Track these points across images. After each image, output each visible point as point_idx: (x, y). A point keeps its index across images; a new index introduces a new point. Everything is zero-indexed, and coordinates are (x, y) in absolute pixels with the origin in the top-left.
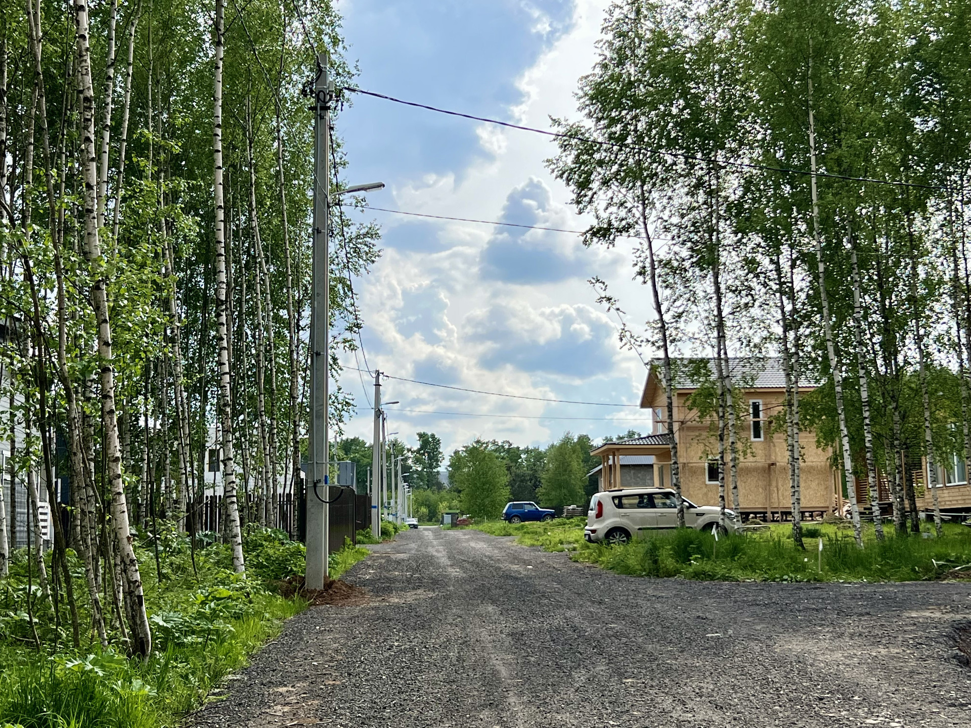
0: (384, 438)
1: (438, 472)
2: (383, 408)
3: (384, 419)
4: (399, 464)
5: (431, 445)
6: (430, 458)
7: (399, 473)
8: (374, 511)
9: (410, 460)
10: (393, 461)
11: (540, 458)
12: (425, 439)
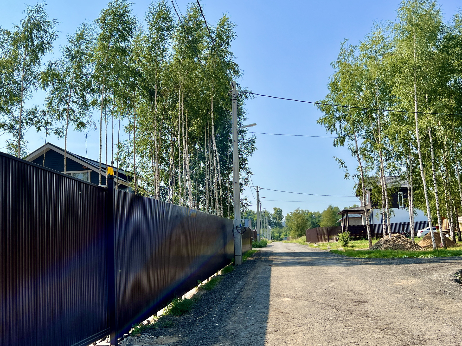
0: (261, 210)
1: (282, 222)
2: (260, 199)
3: (260, 203)
4: (267, 219)
5: (279, 212)
6: (279, 217)
7: (267, 222)
8: (258, 236)
9: (271, 218)
10: (264, 218)
11: (319, 216)
12: (276, 210)
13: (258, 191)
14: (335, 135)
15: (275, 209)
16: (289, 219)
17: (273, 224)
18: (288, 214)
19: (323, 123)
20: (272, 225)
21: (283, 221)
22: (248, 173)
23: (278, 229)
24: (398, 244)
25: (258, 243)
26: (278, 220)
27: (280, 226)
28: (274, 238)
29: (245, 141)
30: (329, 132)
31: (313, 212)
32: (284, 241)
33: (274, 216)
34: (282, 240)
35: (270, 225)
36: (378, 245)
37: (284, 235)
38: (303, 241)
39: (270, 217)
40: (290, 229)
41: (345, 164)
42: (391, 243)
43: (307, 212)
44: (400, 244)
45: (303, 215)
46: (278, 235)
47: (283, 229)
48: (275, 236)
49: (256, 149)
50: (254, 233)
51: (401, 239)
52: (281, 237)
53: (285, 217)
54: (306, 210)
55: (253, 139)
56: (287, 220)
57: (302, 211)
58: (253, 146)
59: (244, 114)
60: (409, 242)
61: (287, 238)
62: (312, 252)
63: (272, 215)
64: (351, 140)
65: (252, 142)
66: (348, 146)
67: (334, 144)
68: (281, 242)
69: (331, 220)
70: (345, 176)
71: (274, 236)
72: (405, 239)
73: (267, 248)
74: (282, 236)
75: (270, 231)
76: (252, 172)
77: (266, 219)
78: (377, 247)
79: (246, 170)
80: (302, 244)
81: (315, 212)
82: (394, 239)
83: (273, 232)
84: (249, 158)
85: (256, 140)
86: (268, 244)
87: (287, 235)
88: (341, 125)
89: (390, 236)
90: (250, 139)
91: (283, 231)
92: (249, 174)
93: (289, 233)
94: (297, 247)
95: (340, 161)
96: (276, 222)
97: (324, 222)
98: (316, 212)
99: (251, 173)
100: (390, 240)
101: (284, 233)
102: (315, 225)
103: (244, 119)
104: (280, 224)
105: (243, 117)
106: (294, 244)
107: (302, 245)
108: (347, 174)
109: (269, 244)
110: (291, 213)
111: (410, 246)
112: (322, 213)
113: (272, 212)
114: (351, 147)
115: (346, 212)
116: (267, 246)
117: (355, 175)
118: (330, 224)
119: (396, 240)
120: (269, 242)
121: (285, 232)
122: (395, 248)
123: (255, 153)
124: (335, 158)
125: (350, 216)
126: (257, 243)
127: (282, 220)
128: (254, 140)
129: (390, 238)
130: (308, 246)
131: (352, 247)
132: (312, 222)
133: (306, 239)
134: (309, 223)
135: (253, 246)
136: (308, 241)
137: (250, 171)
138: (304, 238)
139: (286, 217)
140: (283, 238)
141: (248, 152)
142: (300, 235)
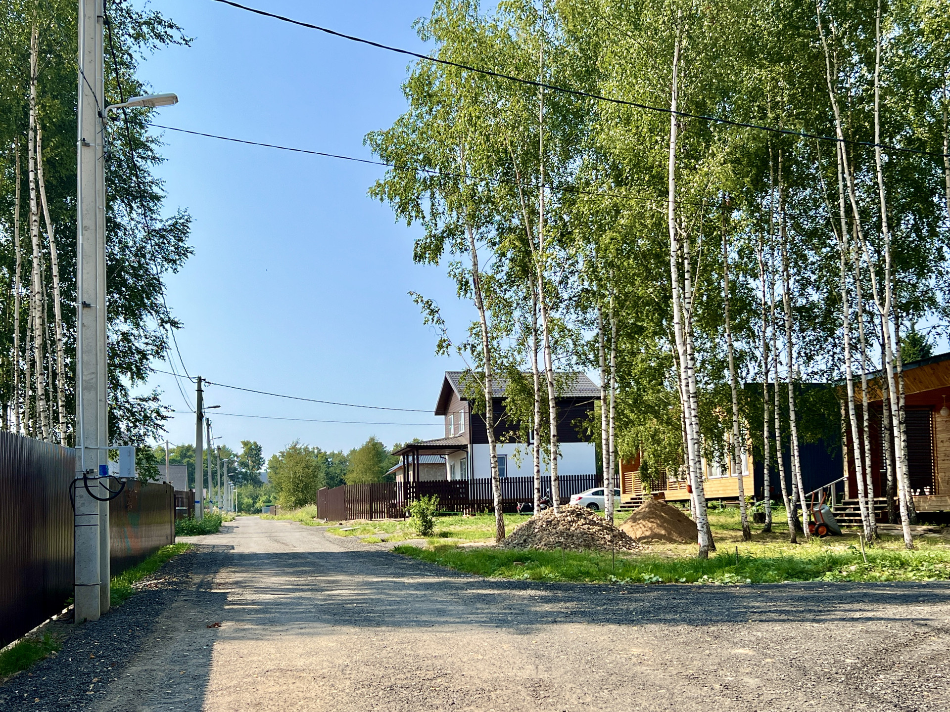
0: (209, 443)
1: (260, 474)
3: (209, 425)
4: (225, 465)
5: (254, 452)
6: (253, 462)
7: (225, 473)
8: (197, 506)
9: (236, 463)
10: (219, 462)
11: (343, 461)
12: (249, 446)
13: (200, 391)
14: (419, 232)
15: (246, 444)
16: (275, 465)
17: (240, 476)
18: (274, 457)
19: (385, 197)
20: (238, 478)
21: (262, 471)
22: (166, 322)
23: (250, 487)
24: (578, 531)
25: (197, 521)
26: (251, 468)
27: (256, 481)
28: (240, 508)
29: (158, 226)
30: (403, 220)
31: (328, 453)
32: (264, 515)
33: (243, 460)
34: (259, 511)
35: (232, 478)
36: (526, 535)
37: (264, 502)
38: (308, 517)
39: (234, 462)
40: (278, 488)
41: (442, 314)
42: (560, 527)
43: (316, 451)
44: (586, 533)
45: (308, 458)
46: (251, 501)
47: (263, 489)
48: (242, 504)
49: (191, 252)
50: (188, 498)
51: (585, 518)
52: (257, 505)
53: (267, 462)
54: (314, 448)
55: (182, 221)
56: (272, 467)
57: (306, 449)
58: (180, 244)
59: (152, 146)
60: (606, 528)
61: (270, 507)
62: (342, 550)
63: (237, 457)
64: (458, 251)
65: (179, 229)
66: (449, 270)
67: (416, 257)
68: (257, 516)
69: (370, 469)
70: (439, 346)
71: (240, 504)
72: (595, 519)
73: (220, 536)
74: (259, 505)
75: (231, 492)
76: (176, 320)
77: (222, 464)
78: (525, 541)
79: (157, 312)
80: (307, 524)
81: (333, 453)
82: (569, 518)
83: (239, 495)
84: (167, 277)
85: (189, 225)
86: (223, 523)
87: (270, 502)
88: (433, 205)
89: (555, 511)
90: (170, 222)
91: (263, 493)
92: (168, 326)
93: (275, 498)
94: (297, 535)
95: (428, 304)
96: (246, 472)
97: (355, 475)
98: (336, 452)
99: (174, 324)
100: (559, 521)
101: (264, 498)
102: (336, 481)
103: (154, 158)
104: (256, 476)
105: (150, 153)
106: (289, 525)
107: (308, 527)
108: (445, 341)
109: (226, 524)
110: (280, 452)
111: (608, 537)
112: (348, 456)
113: (240, 450)
114: (457, 271)
115: (414, 449)
116: (221, 529)
117: (465, 346)
118: (368, 478)
119: (573, 521)
120: (228, 517)
121: (265, 494)
122: (573, 544)
123: (188, 264)
124: (414, 296)
125: (424, 459)
126: (194, 522)
127: (259, 468)
128: (182, 224)
129: (558, 515)
130: (324, 530)
131: (445, 535)
132: (327, 474)
133: (316, 513)
134: (321, 475)
135: (180, 532)
136: (321, 515)
137: (172, 318)
138: (312, 509)
139: (270, 461)
140: (261, 508)
141: (169, 261)
142: (301, 503)
